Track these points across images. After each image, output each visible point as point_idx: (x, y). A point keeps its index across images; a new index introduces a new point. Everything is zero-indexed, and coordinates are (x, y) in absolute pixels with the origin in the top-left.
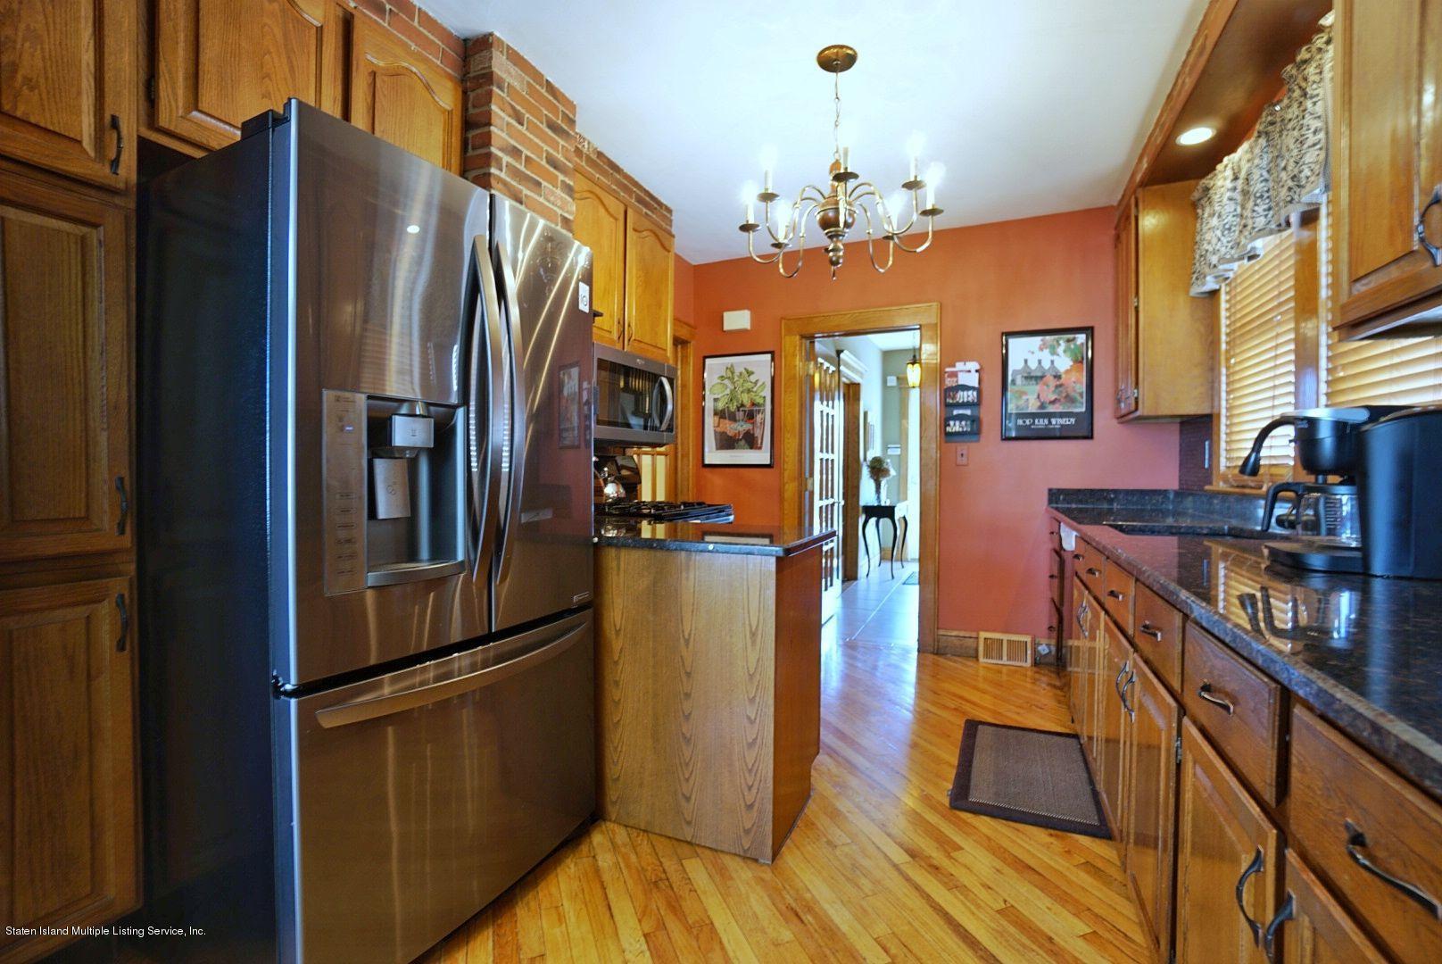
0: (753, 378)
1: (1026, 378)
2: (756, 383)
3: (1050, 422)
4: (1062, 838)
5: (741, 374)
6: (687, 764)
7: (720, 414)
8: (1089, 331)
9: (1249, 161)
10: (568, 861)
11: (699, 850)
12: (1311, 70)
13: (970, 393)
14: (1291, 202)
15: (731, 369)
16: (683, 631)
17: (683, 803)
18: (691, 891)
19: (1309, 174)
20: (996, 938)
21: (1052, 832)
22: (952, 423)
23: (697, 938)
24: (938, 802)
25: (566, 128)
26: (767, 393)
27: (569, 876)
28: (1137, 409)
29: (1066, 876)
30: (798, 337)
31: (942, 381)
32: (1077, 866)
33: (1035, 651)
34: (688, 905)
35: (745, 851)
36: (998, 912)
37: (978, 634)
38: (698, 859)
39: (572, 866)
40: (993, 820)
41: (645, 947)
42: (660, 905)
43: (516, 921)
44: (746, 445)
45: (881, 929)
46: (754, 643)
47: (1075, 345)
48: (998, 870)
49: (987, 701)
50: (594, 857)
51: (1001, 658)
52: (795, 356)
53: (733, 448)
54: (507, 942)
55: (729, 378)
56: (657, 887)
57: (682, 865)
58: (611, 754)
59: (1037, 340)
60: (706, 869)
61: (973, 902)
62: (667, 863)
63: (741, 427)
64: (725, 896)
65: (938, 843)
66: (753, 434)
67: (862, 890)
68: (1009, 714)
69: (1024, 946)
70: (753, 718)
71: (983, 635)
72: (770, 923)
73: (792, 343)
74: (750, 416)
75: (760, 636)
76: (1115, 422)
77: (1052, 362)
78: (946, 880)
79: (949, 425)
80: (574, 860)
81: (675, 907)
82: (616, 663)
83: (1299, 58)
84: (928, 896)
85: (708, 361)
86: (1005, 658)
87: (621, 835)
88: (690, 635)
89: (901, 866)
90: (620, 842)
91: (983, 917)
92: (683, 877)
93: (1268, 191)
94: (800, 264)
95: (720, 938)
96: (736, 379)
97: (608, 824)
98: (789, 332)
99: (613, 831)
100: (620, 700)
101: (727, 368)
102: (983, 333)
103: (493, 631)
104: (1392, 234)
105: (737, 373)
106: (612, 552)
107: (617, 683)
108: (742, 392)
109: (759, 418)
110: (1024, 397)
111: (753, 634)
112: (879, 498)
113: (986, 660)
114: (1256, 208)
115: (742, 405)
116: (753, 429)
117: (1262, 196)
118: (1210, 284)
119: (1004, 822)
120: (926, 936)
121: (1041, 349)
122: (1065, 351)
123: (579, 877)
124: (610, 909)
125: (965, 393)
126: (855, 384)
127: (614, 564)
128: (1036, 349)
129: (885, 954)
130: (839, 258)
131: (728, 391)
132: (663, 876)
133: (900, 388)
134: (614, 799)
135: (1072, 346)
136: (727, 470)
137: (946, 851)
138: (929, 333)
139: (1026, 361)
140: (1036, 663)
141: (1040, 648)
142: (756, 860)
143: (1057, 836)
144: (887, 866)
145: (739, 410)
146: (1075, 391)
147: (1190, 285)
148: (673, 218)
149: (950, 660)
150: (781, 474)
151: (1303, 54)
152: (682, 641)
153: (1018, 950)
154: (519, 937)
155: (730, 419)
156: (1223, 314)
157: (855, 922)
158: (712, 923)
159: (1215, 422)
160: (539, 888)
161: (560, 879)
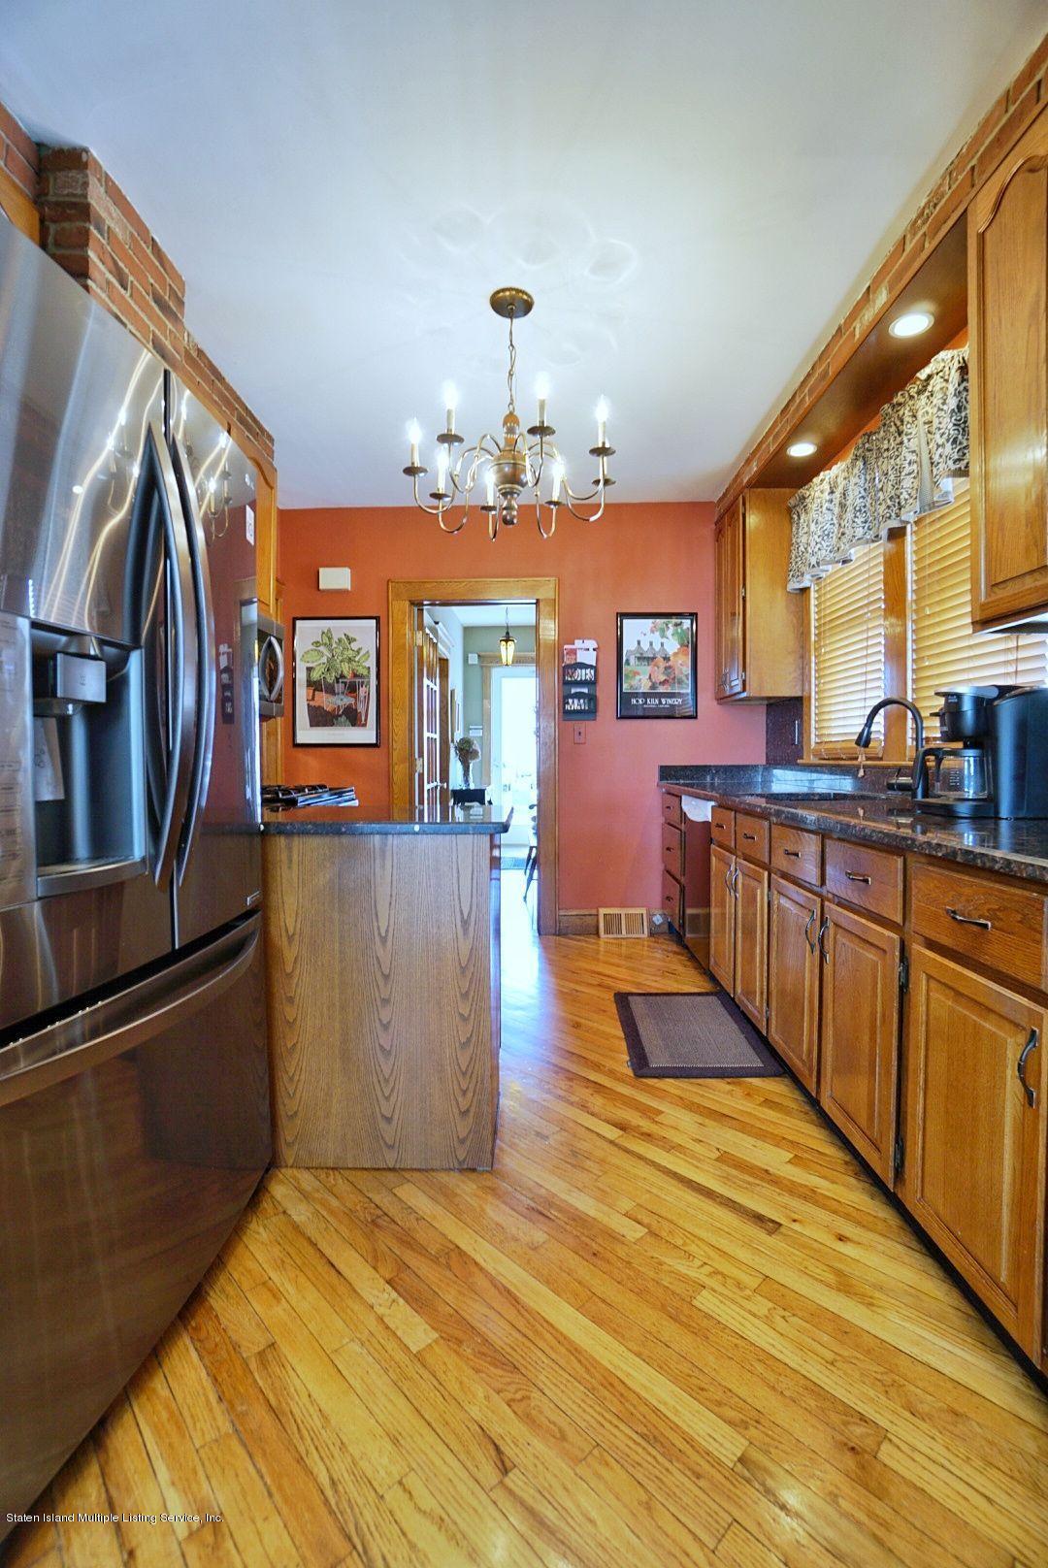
0: (355, 646)
1: (639, 658)
2: (358, 652)
3: (660, 703)
4: (740, 1084)
5: (340, 640)
6: (387, 1081)
7: (314, 686)
8: (693, 616)
9: (845, 479)
10: (253, 1226)
11: (407, 1175)
12: (906, 412)
13: (588, 671)
14: (889, 518)
15: (328, 634)
16: (379, 928)
17: (382, 1124)
18: (417, 1219)
19: (907, 497)
20: (726, 1184)
21: (729, 1080)
22: (570, 701)
23: (449, 1267)
24: (623, 1074)
25: (174, 309)
26: (372, 663)
27: (262, 1243)
28: (744, 690)
29: (755, 1115)
30: (407, 603)
31: (561, 658)
32: (760, 1105)
33: (650, 921)
34: (421, 1236)
35: (460, 1163)
36: (717, 1160)
37: (598, 911)
38: (410, 1184)
39: (261, 1230)
40: (677, 1080)
41: (394, 1295)
42: (390, 1244)
43: (217, 1316)
44: (348, 722)
45: (626, 1205)
46: (466, 931)
47: (682, 629)
48: (701, 1124)
49: (622, 973)
50: (284, 1212)
51: (620, 932)
52: (404, 623)
53: (332, 725)
54: (216, 1345)
55: (325, 644)
56: (377, 1226)
57: (395, 1195)
58: (284, 1085)
59: (649, 622)
60: (424, 1192)
61: (693, 1157)
62: (377, 1198)
63: (344, 701)
64: (458, 1215)
65: (640, 1112)
66: (356, 710)
67: (591, 1172)
68: (648, 983)
69: (749, 1183)
70: (466, 1015)
71: (602, 911)
72: (518, 1229)
73: (400, 608)
74: (352, 689)
75: (473, 924)
76: (715, 703)
77: (662, 644)
78: (660, 1143)
79: (568, 703)
80: (260, 1222)
81: (408, 1240)
82: (290, 976)
83: (895, 401)
84: (653, 1162)
85: (299, 623)
86: (624, 932)
87: (306, 1180)
88: (387, 931)
89: (617, 1141)
90: (309, 1188)
91: (706, 1168)
92: (402, 1208)
93: (865, 507)
94: (465, 521)
95: (473, 1259)
96: (334, 645)
97: (283, 1170)
98: (398, 596)
99: (295, 1178)
100: (295, 1019)
101: (323, 633)
102: (600, 613)
103: (177, 947)
104: (1027, 550)
105: (335, 639)
106: (282, 841)
107: (291, 1000)
108: (341, 662)
109: (362, 691)
110: (638, 677)
111: (465, 923)
112: (466, 781)
113: (606, 936)
114: (856, 520)
115: (342, 676)
116: (356, 703)
117: (860, 510)
118: (806, 583)
119: (686, 1080)
120: (668, 1198)
121: (652, 632)
122: (673, 635)
123: (276, 1241)
124: (333, 1266)
125: (583, 671)
126: (444, 659)
127: (284, 857)
128: (648, 631)
129: (640, 1226)
130: (513, 517)
131: (324, 659)
132: (380, 1213)
133: (482, 667)
134: (290, 1139)
135: (679, 630)
136: (324, 750)
137: (650, 1118)
138: (548, 608)
139: (639, 643)
140: (651, 934)
141: (654, 919)
142: (474, 1170)
143: (734, 1083)
144: (606, 1145)
145: (338, 682)
146: (682, 673)
147: (787, 582)
148: (274, 448)
149: (572, 939)
150: (389, 755)
151: (899, 398)
152: (377, 939)
153: (747, 1188)
154: (230, 1333)
155: (326, 692)
156: (813, 609)
157: (601, 1205)
158: (458, 1247)
159: (805, 703)
160: (229, 1267)
161: (251, 1248)
